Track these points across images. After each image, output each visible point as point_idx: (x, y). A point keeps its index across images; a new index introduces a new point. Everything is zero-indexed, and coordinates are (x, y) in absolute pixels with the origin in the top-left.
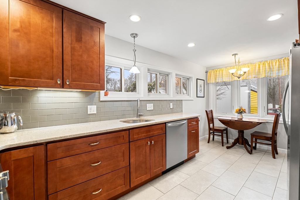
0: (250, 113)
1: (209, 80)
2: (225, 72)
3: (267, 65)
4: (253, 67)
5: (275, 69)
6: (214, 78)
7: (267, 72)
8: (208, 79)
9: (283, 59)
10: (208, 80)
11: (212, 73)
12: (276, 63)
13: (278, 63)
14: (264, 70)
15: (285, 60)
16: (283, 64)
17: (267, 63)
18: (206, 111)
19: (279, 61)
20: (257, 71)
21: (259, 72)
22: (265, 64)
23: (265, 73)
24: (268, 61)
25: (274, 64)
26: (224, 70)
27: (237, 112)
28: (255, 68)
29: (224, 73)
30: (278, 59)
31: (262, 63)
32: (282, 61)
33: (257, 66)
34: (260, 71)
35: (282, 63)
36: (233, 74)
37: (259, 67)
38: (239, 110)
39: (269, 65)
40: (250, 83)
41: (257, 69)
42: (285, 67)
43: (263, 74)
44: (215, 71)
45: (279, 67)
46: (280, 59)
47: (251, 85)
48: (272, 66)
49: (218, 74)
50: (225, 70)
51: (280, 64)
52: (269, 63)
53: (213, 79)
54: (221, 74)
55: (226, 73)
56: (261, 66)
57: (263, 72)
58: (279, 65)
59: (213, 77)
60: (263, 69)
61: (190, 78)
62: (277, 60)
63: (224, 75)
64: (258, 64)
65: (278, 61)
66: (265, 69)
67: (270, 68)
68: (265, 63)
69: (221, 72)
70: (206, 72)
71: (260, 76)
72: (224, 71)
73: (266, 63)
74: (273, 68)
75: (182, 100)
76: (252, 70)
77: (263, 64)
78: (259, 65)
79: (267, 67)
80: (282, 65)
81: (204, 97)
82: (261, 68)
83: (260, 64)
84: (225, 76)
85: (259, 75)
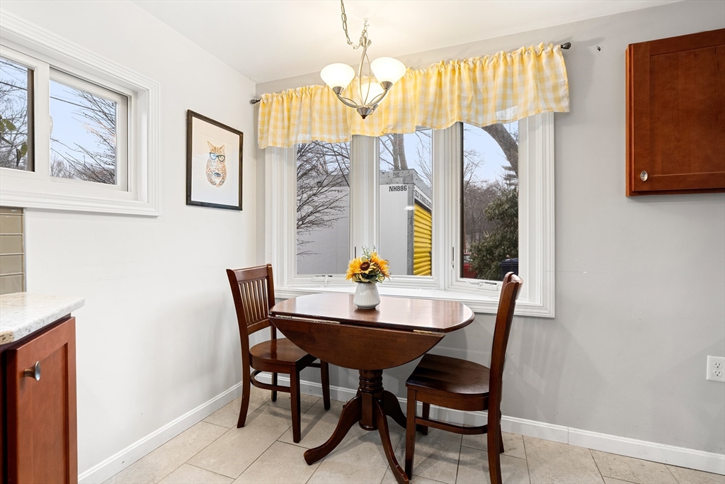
0: (412, 274)
1: (265, 135)
2: (321, 101)
3: (465, 73)
4: (419, 80)
5: (492, 95)
6: (283, 128)
7: (466, 103)
8: (262, 133)
9: (519, 51)
10: (262, 138)
11: (274, 105)
12: (495, 68)
13: (501, 69)
14: (456, 94)
15: (525, 56)
16: (519, 74)
17: (467, 66)
18: (231, 274)
19: (505, 58)
20: (431, 97)
21: (440, 106)
22: (460, 73)
23: (460, 107)
24: (471, 60)
25: (489, 73)
26: (319, 91)
27: (354, 275)
28: (426, 85)
29: (317, 106)
30: (502, 52)
31: (450, 68)
32: (517, 59)
33: (434, 80)
34: (443, 103)
35: (517, 67)
36: (338, 90)
37: (440, 85)
38: (365, 266)
39: (471, 74)
40: (412, 178)
41: (432, 89)
42: (524, 83)
43: (452, 111)
44: (285, 97)
45: (505, 85)
46: (509, 54)
47: (416, 188)
48: (484, 79)
49: (295, 112)
50: (322, 94)
51: (508, 71)
52: (472, 66)
53: (279, 131)
54: (306, 109)
55: (325, 108)
56: (446, 79)
57: (452, 102)
58: (506, 74)
59: (280, 124)
60: (452, 92)
61: (136, 93)
62: (499, 55)
63: (316, 115)
64: (436, 72)
65: (502, 57)
66: (460, 89)
67: (476, 91)
68: (459, 69)
69: (306, 101)
70: (254, 102)
71: (443, 121)
72: (317, 98)
73: (462, 64)
74: (487, 90)
75: (21, 209)
76: (415, 96)
77: (454, 70)
78: (440, 74)
79: (467, 83)
80: (517, 78)
81: (240, 208)
82: (446, 89)
83: (443, 70)
84: (321, 118)
85: (439, 116)
